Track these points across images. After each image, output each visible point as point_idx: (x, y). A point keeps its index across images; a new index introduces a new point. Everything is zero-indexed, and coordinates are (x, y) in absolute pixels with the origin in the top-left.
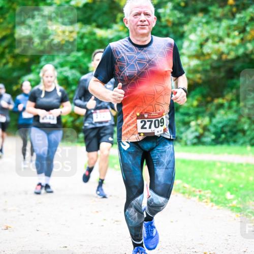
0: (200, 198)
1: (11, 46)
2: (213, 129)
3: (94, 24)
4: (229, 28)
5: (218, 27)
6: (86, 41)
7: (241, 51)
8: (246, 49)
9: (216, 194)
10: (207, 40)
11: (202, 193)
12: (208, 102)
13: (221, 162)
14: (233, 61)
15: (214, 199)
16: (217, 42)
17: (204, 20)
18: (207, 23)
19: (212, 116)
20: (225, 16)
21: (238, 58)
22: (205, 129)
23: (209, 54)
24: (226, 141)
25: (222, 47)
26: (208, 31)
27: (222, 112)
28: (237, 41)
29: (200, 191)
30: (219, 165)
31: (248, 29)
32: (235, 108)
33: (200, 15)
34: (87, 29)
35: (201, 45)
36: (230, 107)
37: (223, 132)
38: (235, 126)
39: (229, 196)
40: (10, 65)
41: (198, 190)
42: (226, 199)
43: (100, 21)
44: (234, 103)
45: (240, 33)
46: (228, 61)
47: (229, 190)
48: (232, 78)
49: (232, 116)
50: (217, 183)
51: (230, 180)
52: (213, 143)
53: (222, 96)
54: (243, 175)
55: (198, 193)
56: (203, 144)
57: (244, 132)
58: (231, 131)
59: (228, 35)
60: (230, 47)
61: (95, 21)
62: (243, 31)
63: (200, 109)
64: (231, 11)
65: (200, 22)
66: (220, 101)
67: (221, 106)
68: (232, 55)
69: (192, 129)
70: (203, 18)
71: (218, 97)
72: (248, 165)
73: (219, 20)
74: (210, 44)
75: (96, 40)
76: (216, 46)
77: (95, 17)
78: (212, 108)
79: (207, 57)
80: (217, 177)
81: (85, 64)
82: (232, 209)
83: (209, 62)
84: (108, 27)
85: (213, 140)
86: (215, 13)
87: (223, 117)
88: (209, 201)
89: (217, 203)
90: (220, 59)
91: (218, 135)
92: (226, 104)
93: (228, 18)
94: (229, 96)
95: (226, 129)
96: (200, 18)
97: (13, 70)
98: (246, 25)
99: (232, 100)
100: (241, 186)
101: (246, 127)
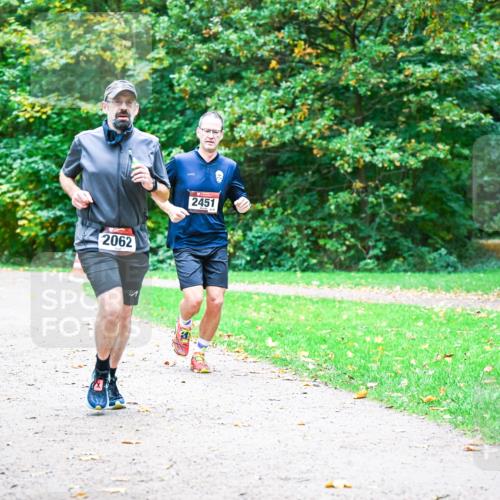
0: (229, 345)
2: (247, 248)
5: (256, 100)
6: (65, 119)
7: (288, 136)
8: (296, 133)
9: (252, 340)
10: (240, 119)
11: (232, 339)
13: (258, 294)
14: (276, 149)
15: (250, 348)
16: (254, 123)
17: (235, 91)
18: (240, 94)
19: (247, 228)
21: (283, 145)
22: (237, 246)
23: (241, 139)
24: (266, 265)
25: (262, 130)
26: (241, 107)
27: (260, 222)
28: (282, 122)
29: (229, 336)
30: (256, 298)
31: (298, 103)
32: (279, 217)
33: (230, 83)
35: (232, 127)
36: (272, 216)
37: (262, 251)
38: (279, 243)
39: (270, 342)
41: (226, 334)
42: (267, 348)
44: (279, 210)
45: (286, 108)
46: (269, 150)
47: (270, 335)
48: (276, 174)
49: (275, 228)
50: (254, 325)
51: (271, 320)
52: (248, 267)
53: (262, 201)
54: (291, 312)
55: (226, 339)
57: (292, 251)
58: (273, 250)
59: (271, 114)
60: (272, 130)
62: (291, 107)
64: (273, 77)
65: (230, 93)
66: (258, 206)
67: (260, 214)
68: (276, 142)
70: (234, 87)
72: (297, 298)
73: (257, 90)
74: (243, 125)
75: (80, 117)
76: (253, 128)
79: (240, 144)
80: (254, 315)
82: (275, 361)
83: (243, 151)
85: (248, 262)
86: (251, 81)
87: (263, 229)
88: (242, 350)
89: (255, 353)
90: (258, 146)
91: (255, 255)
92: (267, 212)
93: (269, 89)
94: (271, 201)
95: (266, 247)
96: (230, 87)
98: (296, 97)
99: (275, 206)
100: (288, 328)
101: (295, 245)
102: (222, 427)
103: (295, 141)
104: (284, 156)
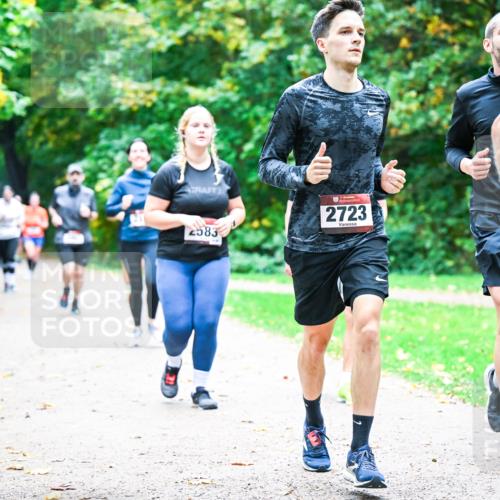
1: (53, 115)
3: (185, 80)
4: (401, 84)
5: (384, 84)
6: (172, 106)
7: (420, 122)
8: (429, 119)
14: (407, 138)
20: (395, 66)
21: (415, 133)
24: (397, 267)
27: (390, 220)
28: (414, 106)
31: (432, 86)
32: (410, 214)
34: (173, 87)
36: (403, 213)
38: (410, 244)
39: (400, 354)
40: (50, 146)
42: (397, 361)
43: (195, 75)
44: (410, 206)
45: (419, 93)
46: (398, 139)
47: (401, 346)
49: (406, 227)
50: (384, 334)
51: (403, 329)
54: (423, 321)
57: (425, 252)
58: (404, 251)
59: (400, 97)
60: (403, 115)
61: (187, 75)
62: (424, 90)
64: (404, 57)
68: (406, 129)
72: (431, 305)
73: (385, 72)
77: (186, 68)
82: (406, 375)
84: (208, 84)
86: (378, 61)
87: (391, 228)
90: (387, 135)
92: (397, 208)
93: (399, 70)
95: (397, 248)
97: (55, 153)
98: (429, 79)
99: (406, 201)
100: (421, 339)
101: (428, 244)
103: (428, 129)
104: (416, 146)
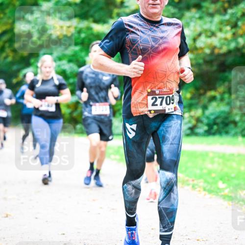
0: (193, 186)
1: (11, 41)
2: (205, 121)
3: (91, 19)
4: (221, 23)
5: (211, 22)
6: (83, 35)
7: (233, 45)
8: (238, 43)
9: (208, 183)
10: (200, 35)
11: (195, 182)
12: (200, 95)
14: (225, 55)
15: (207, 188)
16: (210, 37)
17: (197, 15)
18: (200, 18)
19: (205, 108)
20: (218, 12)
21: (229, 52)
22: (198, 120)
23: (202, 49)
24: (219, 132)
25: (215, 41)
26: (201, 26)
27: (214, 104)
28: (229, 35)
29: (193, 181)
30: (211, 155)
31: (240, 23)
32: (227, 100)
33: (194, 11)
34: (84, 24)
35: (195, 40)
36: (222, 100)
37: (215, 123)
38: (226, 118)
39: (221, 185)
40: (10, 59)
41: (191, 179)
42: (219, 189)
43: (97, 16)
44: (226, 96)
45: (232, 28)
46: (219, 55)
47: (221, 179)
48: (224, 71)
49: (224, 108)
50: (210, 173)
51: (222, 170)
52: (206, 134)
53: (214, 89)
54: (234, 165)
55: (191, 183)
56: (197, 134)
57: (235, 123)
58: (223, 123)
59: (221, 30)
60: (222, 41)
61: (92, 16)
62: (235, 26)
63: (194, 101)
64: (223, 7)
65: (193, 17)
66: (212, 93)
67: (213, 98)
68: (224, 49)
69: (186, 120)
70: (196, 13)
71: (210, 90)
72: (239, 155)
73: (212, 15)
74: (203, 38)
75: (92, 34)
76: (209, 41)
77: (91, 12)
78: (204, 100)
79: (200, 52)
80: (210, 166)
81: (82, 58)
82: (224, 197)
83: (202, 56)
84: (105, 22)
86: (207, 8)
87: (216, 109)
88: (202, 190)
89: (210, 192)
90: (212, 53)
91: (210, 126)
92: (218, 96)
93: (220, 14)
94: (221, 89)
95: (218, 121)
96: (193, 13)
97: (12, 63)
98: (238, 19)
99: (224, 93)
100: (233, 175)
101: (237, 118)
102: (188, 241)
103: (237, 49)
104: (230, 60)
